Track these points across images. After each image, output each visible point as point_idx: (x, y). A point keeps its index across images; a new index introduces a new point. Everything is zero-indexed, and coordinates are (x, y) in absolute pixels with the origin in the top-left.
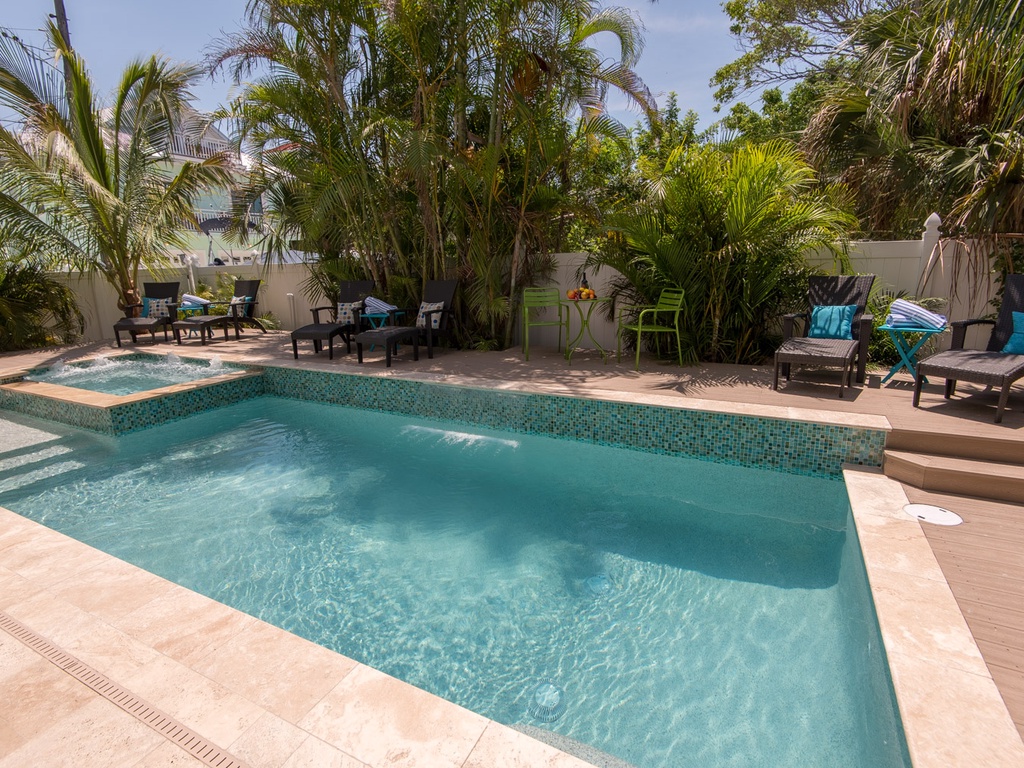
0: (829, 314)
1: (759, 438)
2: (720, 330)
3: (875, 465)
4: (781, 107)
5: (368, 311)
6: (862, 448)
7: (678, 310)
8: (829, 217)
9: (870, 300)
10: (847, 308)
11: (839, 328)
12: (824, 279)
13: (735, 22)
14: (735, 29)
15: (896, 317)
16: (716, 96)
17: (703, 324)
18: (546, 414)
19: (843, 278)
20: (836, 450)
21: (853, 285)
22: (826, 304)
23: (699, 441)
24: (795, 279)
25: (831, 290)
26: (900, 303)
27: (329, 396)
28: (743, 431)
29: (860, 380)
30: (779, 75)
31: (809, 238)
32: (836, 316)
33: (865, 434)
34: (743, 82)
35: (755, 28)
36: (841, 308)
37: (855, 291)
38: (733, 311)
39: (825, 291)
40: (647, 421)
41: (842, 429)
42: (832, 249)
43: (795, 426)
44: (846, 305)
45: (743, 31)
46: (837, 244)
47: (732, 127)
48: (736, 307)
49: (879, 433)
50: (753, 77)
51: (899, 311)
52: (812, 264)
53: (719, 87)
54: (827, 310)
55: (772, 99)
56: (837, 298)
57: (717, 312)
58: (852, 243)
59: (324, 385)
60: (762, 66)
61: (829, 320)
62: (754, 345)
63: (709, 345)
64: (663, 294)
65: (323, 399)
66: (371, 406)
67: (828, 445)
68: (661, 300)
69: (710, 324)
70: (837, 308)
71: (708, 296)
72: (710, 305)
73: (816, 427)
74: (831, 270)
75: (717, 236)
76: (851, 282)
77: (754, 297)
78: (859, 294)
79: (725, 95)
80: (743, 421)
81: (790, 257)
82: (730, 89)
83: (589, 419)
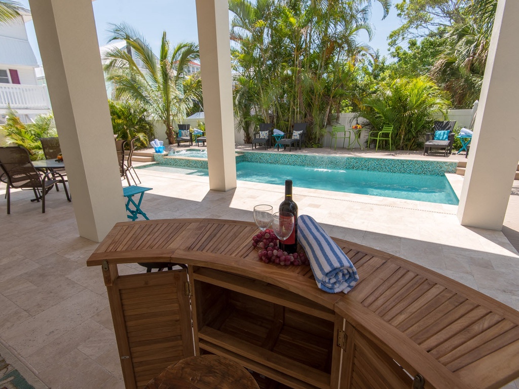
0: (440, 133)
1: (421, 167)
2: (404, 139)
3: (454, 172)
4: (417, 48)
5: (275, 134)
6: (450, 168)
7: (391, 132)
8: (442, 102)
9: (454, 130)
10: (446, 131)
11: (443, 138)
12: (439, 122)
13: (399, 12)
14: (399, 15)
15: (462, 133)
16: (389, 45)
17: (398, 137)
18: (351, 163)
19: (445, 122)
20: (443, 169)
21: (449, 124)
22: (439, 130)
23: (402, 169)
24: (429, 122)
25: (441, 126)
26: (463, 129)
27: (270, 161)
28: (416, 165)
29: (450, 153)
30: (418, 35)
31: (435, 108)
32: (442, 134)
33: (451, 164)
34: (401, 38)
35: (408, 14)
36: (444, 131)
37: (449, 126)
38: (408, 132)
39: (439, 126)
40: (386, 164)
41: (445, 163)
42: (442, 112)
43: (432, 162)
44: (446, 130)
45: (402, 16)
46: (444, 111)
47: (394, 56)
48: (410, 131)
49: (455, 163)
50: (405, 36)
51: (463, 131)
52: (435, 117)
53: (391, 40)
54: (439, 132)
55: (413, 44)
56: (443, 128)
57: (403, 133)
58: (449, 110)
59: (268, 157)
60: (409, 30)
61: (440, 135)
62: (415, 144)
63: (399, 144)
64: (384, 127)
65: (267, 162)
66: (286, 164)
67: (441, 168)
68: (383, 129)
69: (400, 137)
70: (443, 132)
71: (400, 128)
72: (401, 131)
73: (438, 162)
74: (441, 120)
75: (405, 108)
76: (448, 123)
77: (415, 129)
78: (450, 127)
79: (393, 44)
80: (416, 162)
81: (428, 115)
82: (395, 40)
83: (367, 164)
